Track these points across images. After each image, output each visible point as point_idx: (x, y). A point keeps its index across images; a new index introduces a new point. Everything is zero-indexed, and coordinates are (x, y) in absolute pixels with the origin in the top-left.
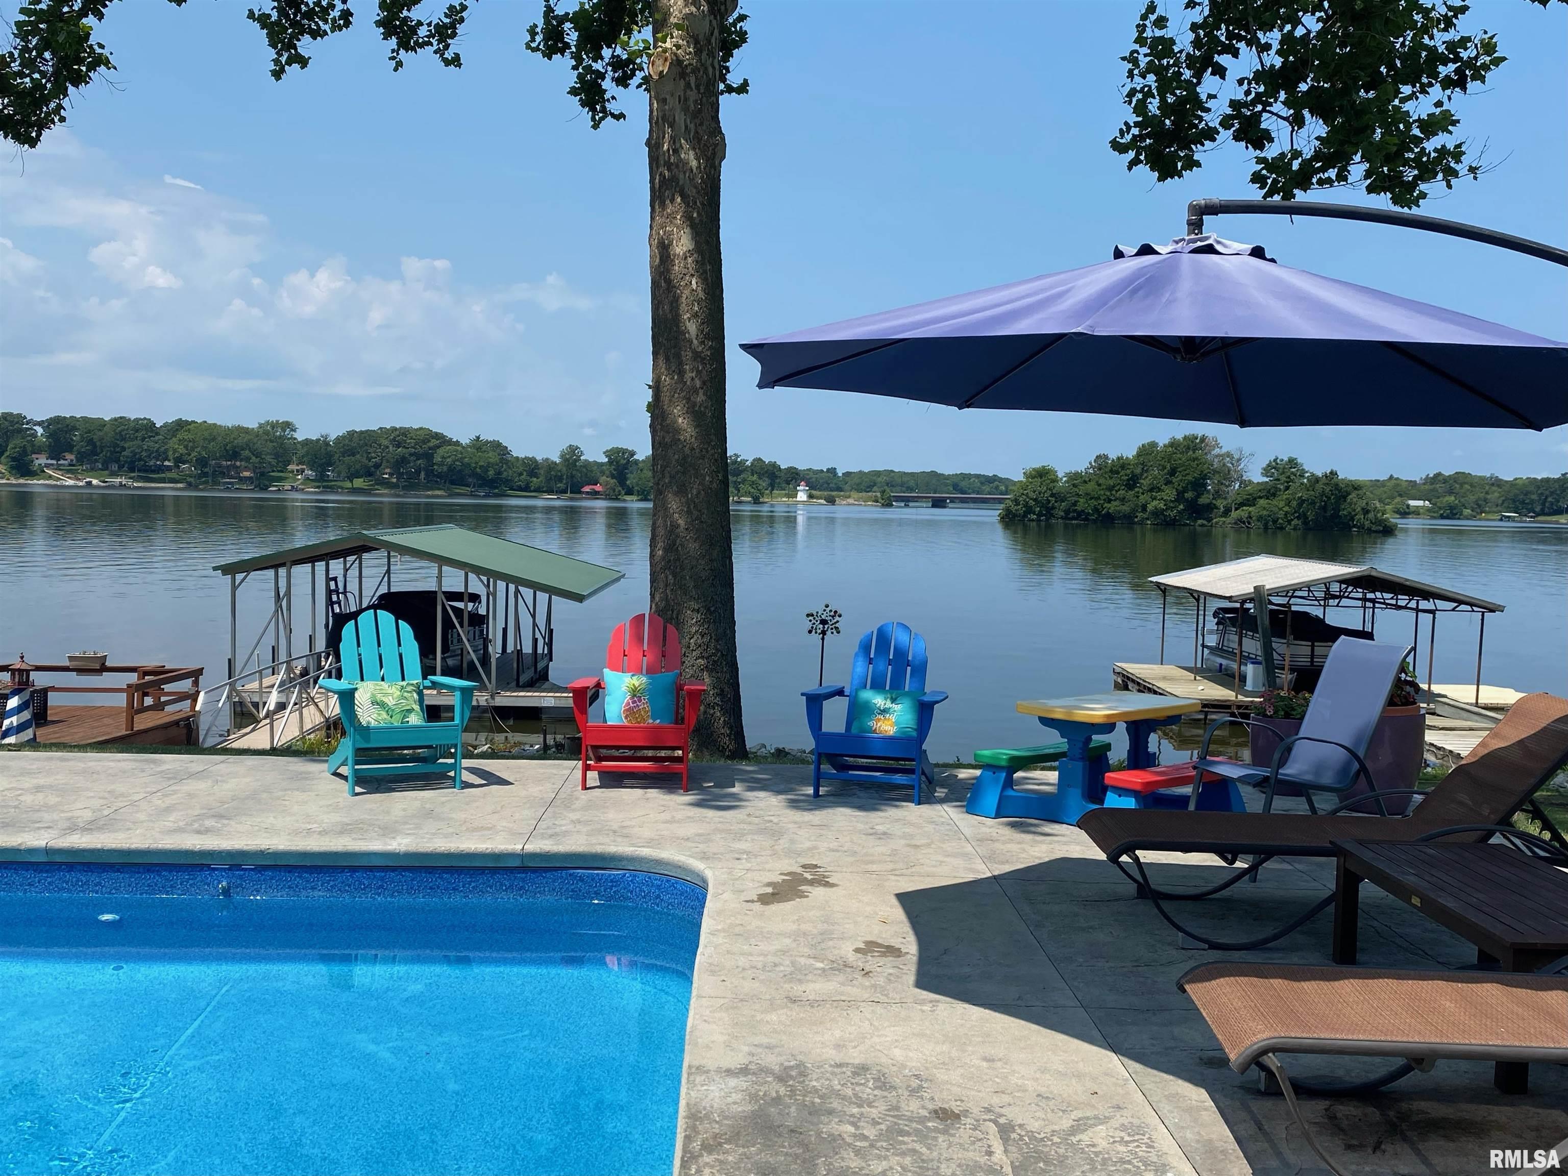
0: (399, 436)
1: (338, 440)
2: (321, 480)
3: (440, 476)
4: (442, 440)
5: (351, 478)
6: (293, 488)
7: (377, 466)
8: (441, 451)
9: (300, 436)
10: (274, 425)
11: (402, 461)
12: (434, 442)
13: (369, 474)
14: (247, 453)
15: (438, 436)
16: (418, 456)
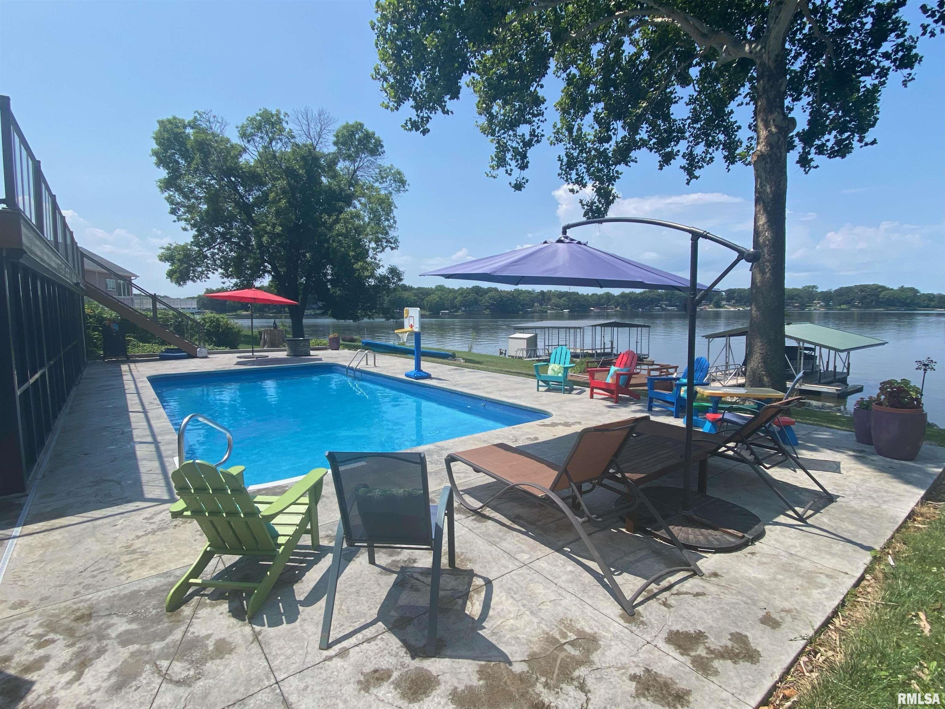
0: (863, 288)
1: (836, 291)
2: (827, 306)
3: (881, 303)
4: (884, 288)
5: (840, 305)
6: (815, 309)
7: (852, 300)
8: (883, 293)
9: (819, 290)
10: (809, 287)
11: (865, 297)
12: (880, 290)
13: (848, 303)
14: (796, 297)
15: (882, 287)
16: (871, 295)
